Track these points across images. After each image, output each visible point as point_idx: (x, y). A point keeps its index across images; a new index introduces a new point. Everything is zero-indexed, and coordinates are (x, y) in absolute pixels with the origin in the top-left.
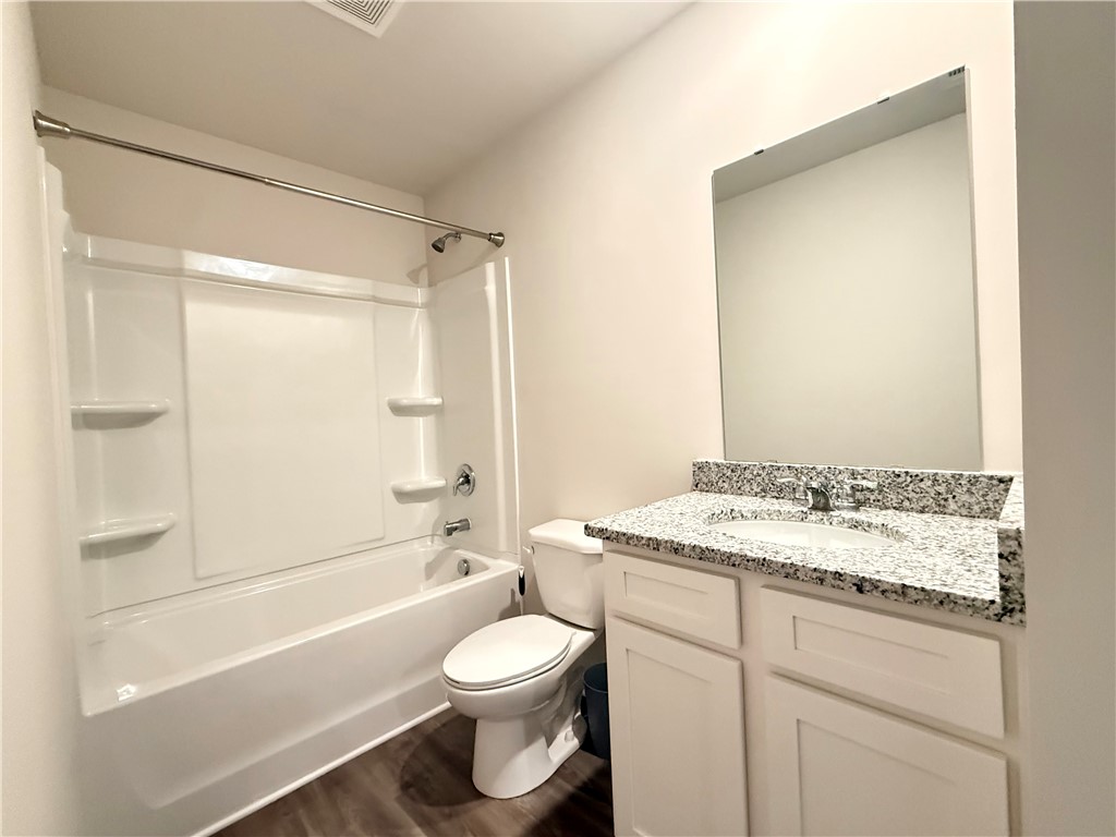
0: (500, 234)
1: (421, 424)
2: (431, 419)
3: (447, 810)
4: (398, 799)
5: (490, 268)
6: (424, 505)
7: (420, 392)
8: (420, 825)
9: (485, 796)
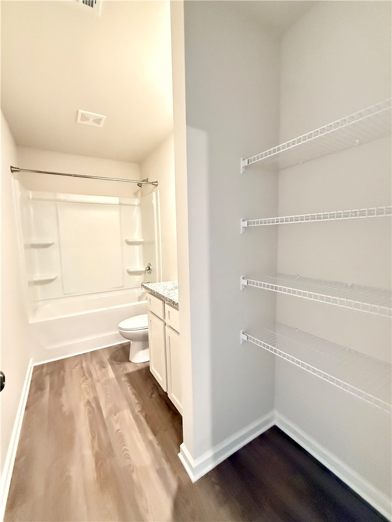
0: (157, 182)
1: (137, 248)
2: (141, 246)
3: (119, 363)
4: (108, 359)
5: (154, 194)
6: (139, 276)
7: (137, 237)
8: (110, 365)
9: (130, 361)
